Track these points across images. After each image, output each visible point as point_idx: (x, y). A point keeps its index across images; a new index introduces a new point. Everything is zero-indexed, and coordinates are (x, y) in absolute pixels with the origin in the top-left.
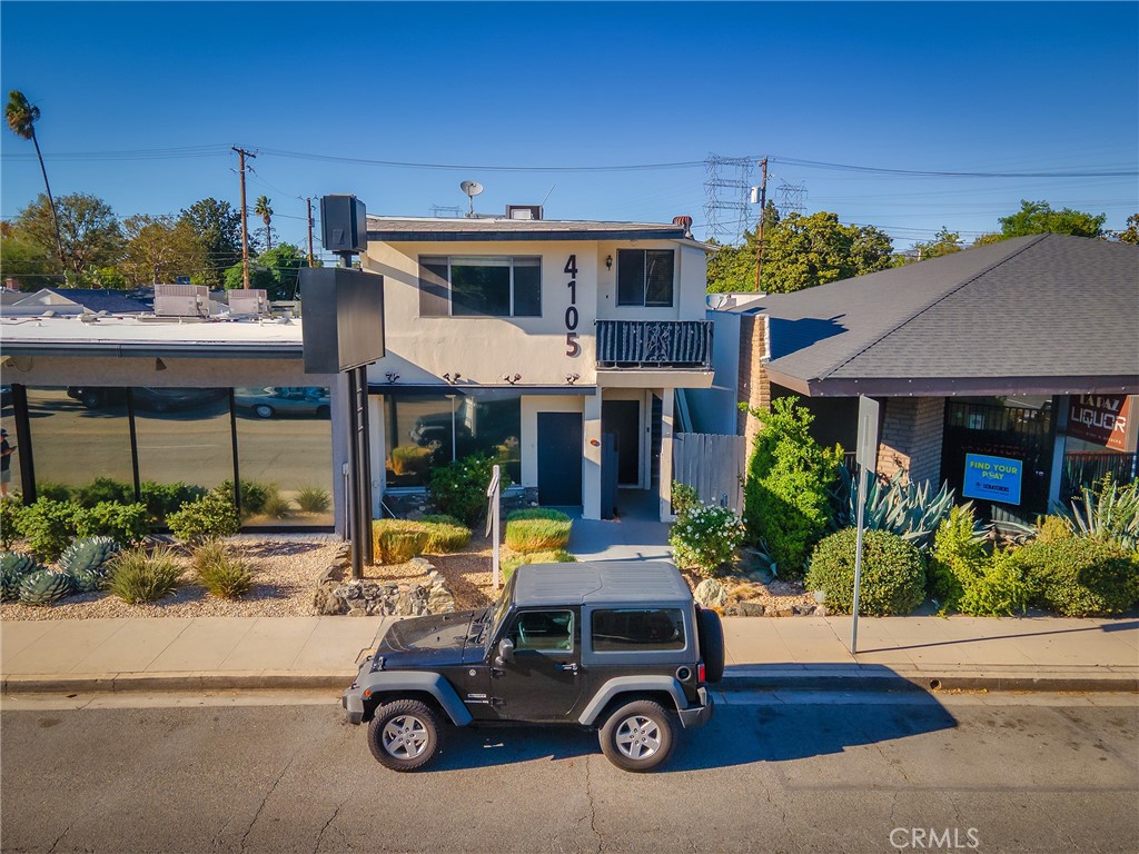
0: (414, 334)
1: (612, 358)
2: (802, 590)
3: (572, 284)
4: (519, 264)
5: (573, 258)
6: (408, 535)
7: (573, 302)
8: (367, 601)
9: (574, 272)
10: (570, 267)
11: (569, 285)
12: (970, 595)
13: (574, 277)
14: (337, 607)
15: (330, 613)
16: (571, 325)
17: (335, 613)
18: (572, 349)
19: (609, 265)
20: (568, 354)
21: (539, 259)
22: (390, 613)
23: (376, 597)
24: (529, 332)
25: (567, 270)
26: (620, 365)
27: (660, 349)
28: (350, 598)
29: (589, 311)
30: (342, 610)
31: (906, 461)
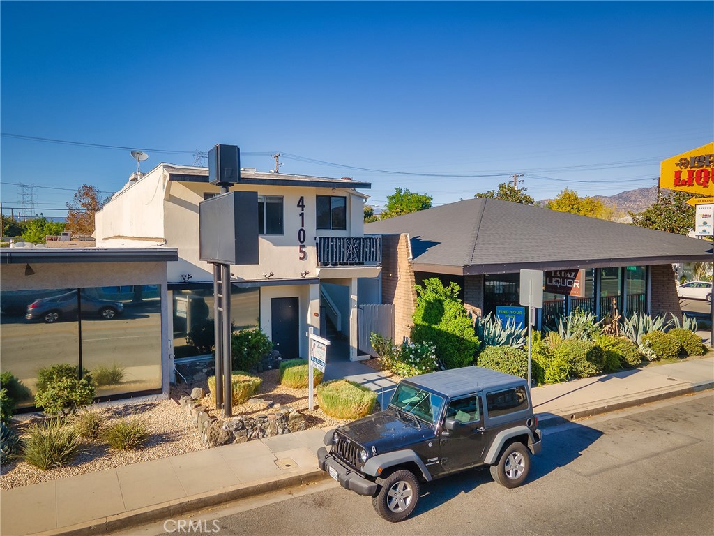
1: (328, 260)
3: (302, 215)
4: (269, 201)
5: (302, 199)
7: (303, 226)
8: (247, 430)
9: (303, 207)
10: (300, 204)
11: (300, 215)
13: (303, 210)
14: (227, 438)
15: (222, 444)
16: (302, 241)
17: (225, 443)
18: (302, 255)
20: (301, 258)
21: (282, 198)
22: (263, 436)
23: (253, 427)
24: (275, 245)
25: (299, 206)
26: (340, 264)
28: (236, 430)
29: (311, 231)
30: (230, 440)
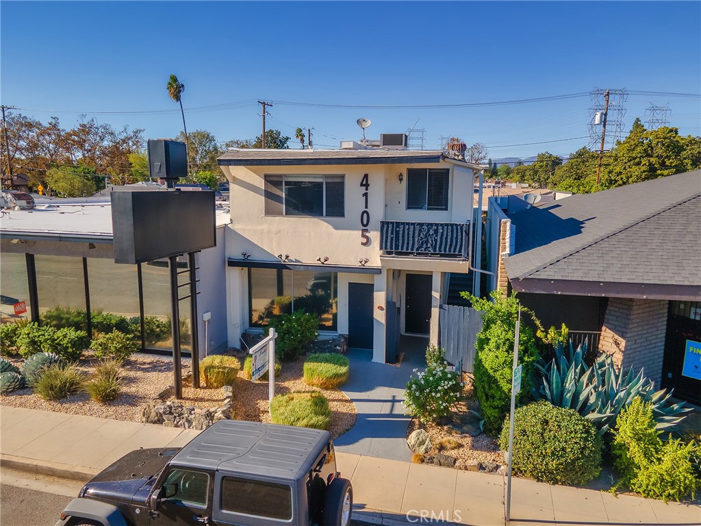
0: (261, 227)
1: (391, 248)
2: (496, 448)
3: (366, 195)
4: (330, 180)
5: (366, 176)
6: (221, 370)
7: (366, 207)
8: (175, 417)
9: (367, 186)
10: (364, 183)
11: (364, 195)
12: (642, 477)
13: (367, 189)
14: (156, 418)
15: (152, 422)
16: (365, 222)
17: (155, 422)
18: (365, 240)
19: (401, 180)
20: (363, 244)
21: (343, 177)
22: (189, 427)
23: (180, 415)
24: (336, 228)
25: (362, 185)
26: (396, 253)
27: (427, 242)
28: (164, 413)
29: (377, 214)
30: (160, 421)
31: (623, 343)
